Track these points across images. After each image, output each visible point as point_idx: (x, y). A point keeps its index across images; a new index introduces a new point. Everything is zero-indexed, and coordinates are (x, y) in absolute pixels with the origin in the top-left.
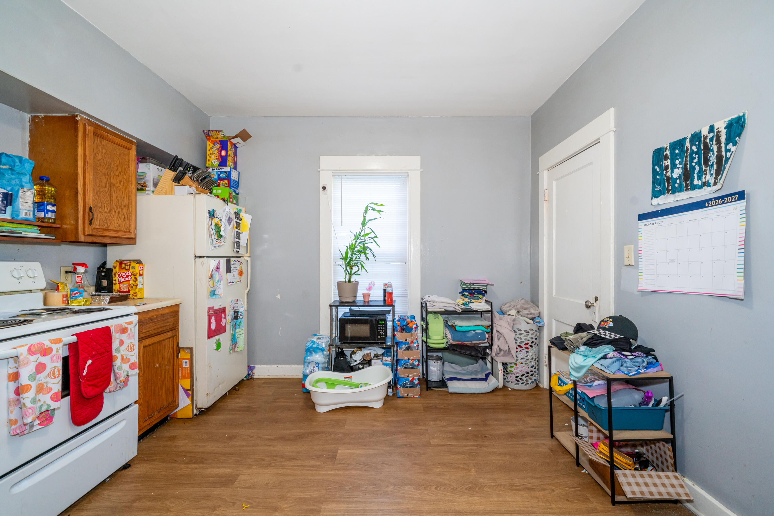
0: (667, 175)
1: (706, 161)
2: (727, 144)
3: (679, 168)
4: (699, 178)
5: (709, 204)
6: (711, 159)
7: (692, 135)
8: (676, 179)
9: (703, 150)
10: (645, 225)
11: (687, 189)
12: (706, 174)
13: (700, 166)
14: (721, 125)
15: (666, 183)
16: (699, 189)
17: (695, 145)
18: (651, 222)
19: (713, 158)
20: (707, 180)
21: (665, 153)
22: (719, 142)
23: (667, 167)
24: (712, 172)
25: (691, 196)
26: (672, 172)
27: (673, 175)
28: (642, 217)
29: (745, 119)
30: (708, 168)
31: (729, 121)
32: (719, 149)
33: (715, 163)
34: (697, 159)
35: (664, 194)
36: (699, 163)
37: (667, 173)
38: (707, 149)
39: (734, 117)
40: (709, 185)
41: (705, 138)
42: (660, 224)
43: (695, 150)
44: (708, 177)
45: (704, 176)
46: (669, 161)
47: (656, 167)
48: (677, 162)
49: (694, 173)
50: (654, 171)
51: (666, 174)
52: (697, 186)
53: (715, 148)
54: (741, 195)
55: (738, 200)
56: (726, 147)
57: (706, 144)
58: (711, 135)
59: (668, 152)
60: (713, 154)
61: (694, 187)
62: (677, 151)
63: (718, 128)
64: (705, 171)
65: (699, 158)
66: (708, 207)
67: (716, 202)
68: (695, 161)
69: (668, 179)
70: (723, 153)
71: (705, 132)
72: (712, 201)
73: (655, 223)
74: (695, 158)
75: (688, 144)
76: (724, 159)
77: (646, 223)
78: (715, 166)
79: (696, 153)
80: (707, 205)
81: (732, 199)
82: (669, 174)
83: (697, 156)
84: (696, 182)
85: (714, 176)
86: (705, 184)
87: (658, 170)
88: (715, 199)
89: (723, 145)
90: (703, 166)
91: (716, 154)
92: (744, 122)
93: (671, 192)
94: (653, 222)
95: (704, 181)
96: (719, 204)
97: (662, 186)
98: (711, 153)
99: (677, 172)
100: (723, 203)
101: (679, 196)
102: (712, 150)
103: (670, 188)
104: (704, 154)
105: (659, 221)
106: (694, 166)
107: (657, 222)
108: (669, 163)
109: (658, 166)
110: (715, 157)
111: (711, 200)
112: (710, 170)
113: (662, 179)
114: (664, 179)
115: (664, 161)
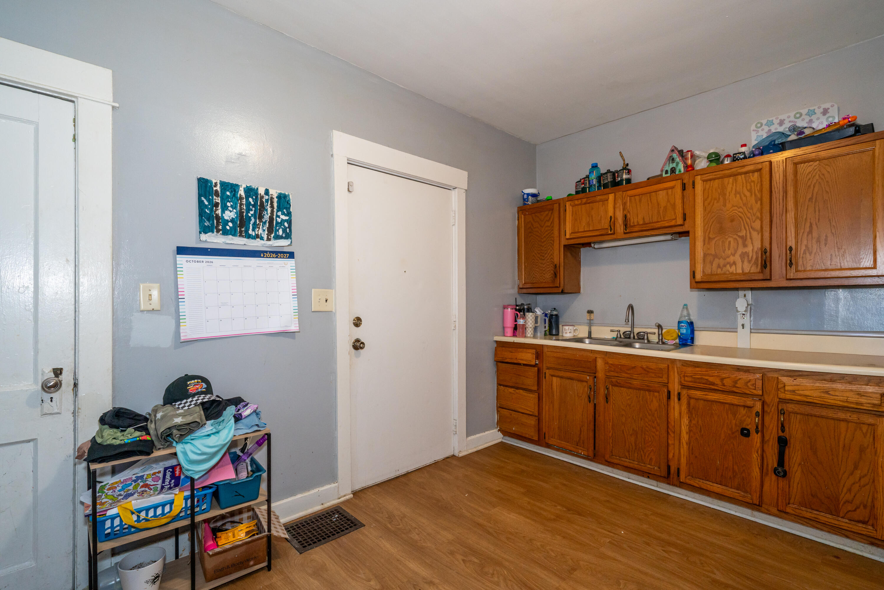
0: (217, 212)
1: (261, 217)
2: (278, 211)
3: (231, 211)
4: (253, 230)
5: (264, 255)
6: (265, 217)
7: (247, 186)
8: (228, 221)
9: (259, 206)
10: (187, 261)
11: (241, 236)
12: (259, 228)
13: (255, 219)
14: (274, 193)
15: (215, 221)
16: (252, 239)
17: (252, 198)
18: (197, 260)
19: (267, 217)
20: (259, 234)
21: (215, 189)
22: (272, 207)
23: (217, 205)
24: (264, 228)
25: (246, 244)
26: (223, 212)
27: (224, 215)
28: (181, 251)
29: (289, 198)
30: (261, 224)
31: (279, 193)
32: (272, 211)
33: (267, 222)
34: (253, 211)
35: (213, 232)
36: (254, 215)
37: (216, 210)
38: (262, 207)
39: (283, 192)
40: (262, 239)
41: (262, 197)
42: (209, 264)
43: (253, 203)
44: (261, 231)
45: (257, 229)
46: (219, 199)
47: (203, 198)
48: (229, 204)
49: (250, 224)
50: (200, 202)
51: (215, 212)
52: (251, 236)
53: (269, 210)
54: (291, 255)
55: (289, 258)
56: (277, 213)
57: (262, 202)
58: (267, 197)
59: (218, 188)
60: (267, 213)
61: (249, 237)
62: (228, 193)
63: (272, 195)
64: (258, 225)
65: (255, 211)
66: (263, 257)
67: (271, 255)
68: (252, 212)
69: (218, 218)
70: (275, 217)
71: (262, 191)
72: (267, 254)
73: (203, 262)
74: (252, 210)
75: (242, 192)
76: (275, 221)
77: (189, 259)
78: (267, 224)
79: (254, 206)
80: (262, 255)
81: (284, 256)
82: (219, 212)
83: (253, 209)
84: (250, 232)
85: (266, 232)
86: (257, 236)
87: (206, 203)
88: (270, 252)
89: (275, 210)
90: (258, 220)
91: (269, 215)
92: (289, 200)
93: (221, 232)
94: (199, 260)
95: (257, 233)
96: (273, 258)
97: (211, 222)
98: (266, 212)
99: (229, 215)
100: (277, 257)
101: (232, 239)
102: (267, 210)
103: (220, 227)
104: (260, 209)
105: (207, 260)
106: (250, 217)
107: (204, 260)
108: (219, 201)
109: (205, 198)
110: (268, 216)
111: (266, 252)
112: (263, 226)
113: (211, 215)
114: (213, 216)
115: (215, 197)
